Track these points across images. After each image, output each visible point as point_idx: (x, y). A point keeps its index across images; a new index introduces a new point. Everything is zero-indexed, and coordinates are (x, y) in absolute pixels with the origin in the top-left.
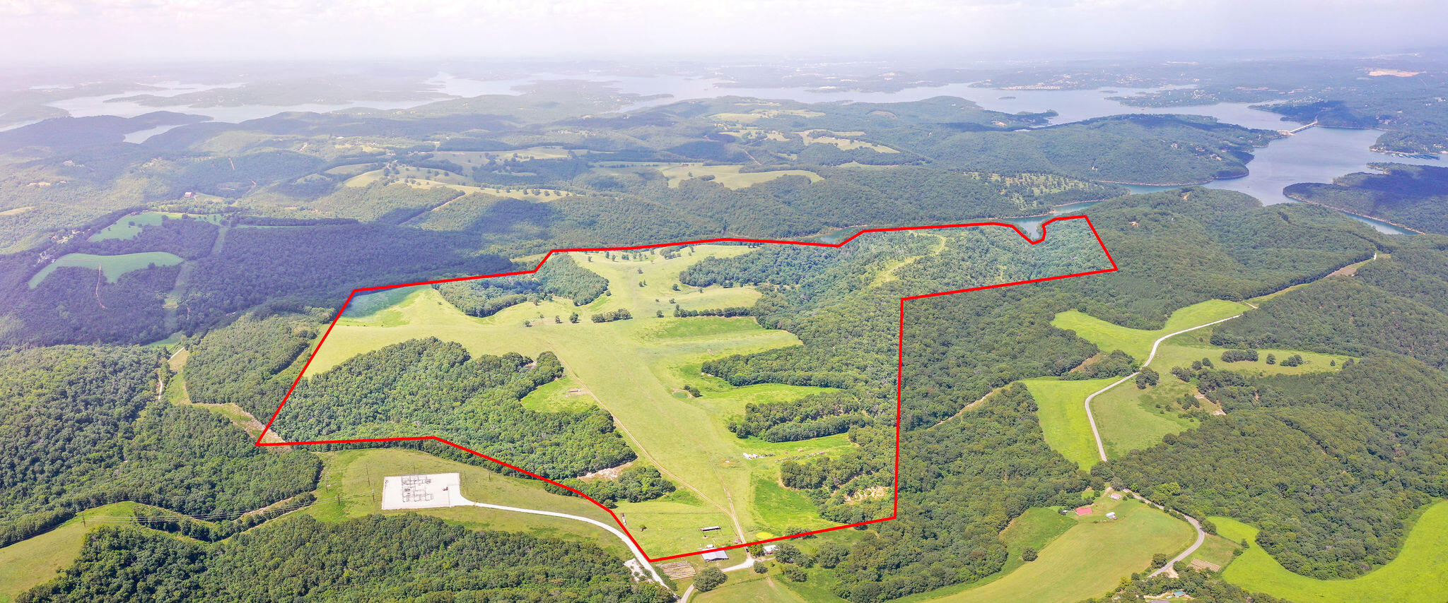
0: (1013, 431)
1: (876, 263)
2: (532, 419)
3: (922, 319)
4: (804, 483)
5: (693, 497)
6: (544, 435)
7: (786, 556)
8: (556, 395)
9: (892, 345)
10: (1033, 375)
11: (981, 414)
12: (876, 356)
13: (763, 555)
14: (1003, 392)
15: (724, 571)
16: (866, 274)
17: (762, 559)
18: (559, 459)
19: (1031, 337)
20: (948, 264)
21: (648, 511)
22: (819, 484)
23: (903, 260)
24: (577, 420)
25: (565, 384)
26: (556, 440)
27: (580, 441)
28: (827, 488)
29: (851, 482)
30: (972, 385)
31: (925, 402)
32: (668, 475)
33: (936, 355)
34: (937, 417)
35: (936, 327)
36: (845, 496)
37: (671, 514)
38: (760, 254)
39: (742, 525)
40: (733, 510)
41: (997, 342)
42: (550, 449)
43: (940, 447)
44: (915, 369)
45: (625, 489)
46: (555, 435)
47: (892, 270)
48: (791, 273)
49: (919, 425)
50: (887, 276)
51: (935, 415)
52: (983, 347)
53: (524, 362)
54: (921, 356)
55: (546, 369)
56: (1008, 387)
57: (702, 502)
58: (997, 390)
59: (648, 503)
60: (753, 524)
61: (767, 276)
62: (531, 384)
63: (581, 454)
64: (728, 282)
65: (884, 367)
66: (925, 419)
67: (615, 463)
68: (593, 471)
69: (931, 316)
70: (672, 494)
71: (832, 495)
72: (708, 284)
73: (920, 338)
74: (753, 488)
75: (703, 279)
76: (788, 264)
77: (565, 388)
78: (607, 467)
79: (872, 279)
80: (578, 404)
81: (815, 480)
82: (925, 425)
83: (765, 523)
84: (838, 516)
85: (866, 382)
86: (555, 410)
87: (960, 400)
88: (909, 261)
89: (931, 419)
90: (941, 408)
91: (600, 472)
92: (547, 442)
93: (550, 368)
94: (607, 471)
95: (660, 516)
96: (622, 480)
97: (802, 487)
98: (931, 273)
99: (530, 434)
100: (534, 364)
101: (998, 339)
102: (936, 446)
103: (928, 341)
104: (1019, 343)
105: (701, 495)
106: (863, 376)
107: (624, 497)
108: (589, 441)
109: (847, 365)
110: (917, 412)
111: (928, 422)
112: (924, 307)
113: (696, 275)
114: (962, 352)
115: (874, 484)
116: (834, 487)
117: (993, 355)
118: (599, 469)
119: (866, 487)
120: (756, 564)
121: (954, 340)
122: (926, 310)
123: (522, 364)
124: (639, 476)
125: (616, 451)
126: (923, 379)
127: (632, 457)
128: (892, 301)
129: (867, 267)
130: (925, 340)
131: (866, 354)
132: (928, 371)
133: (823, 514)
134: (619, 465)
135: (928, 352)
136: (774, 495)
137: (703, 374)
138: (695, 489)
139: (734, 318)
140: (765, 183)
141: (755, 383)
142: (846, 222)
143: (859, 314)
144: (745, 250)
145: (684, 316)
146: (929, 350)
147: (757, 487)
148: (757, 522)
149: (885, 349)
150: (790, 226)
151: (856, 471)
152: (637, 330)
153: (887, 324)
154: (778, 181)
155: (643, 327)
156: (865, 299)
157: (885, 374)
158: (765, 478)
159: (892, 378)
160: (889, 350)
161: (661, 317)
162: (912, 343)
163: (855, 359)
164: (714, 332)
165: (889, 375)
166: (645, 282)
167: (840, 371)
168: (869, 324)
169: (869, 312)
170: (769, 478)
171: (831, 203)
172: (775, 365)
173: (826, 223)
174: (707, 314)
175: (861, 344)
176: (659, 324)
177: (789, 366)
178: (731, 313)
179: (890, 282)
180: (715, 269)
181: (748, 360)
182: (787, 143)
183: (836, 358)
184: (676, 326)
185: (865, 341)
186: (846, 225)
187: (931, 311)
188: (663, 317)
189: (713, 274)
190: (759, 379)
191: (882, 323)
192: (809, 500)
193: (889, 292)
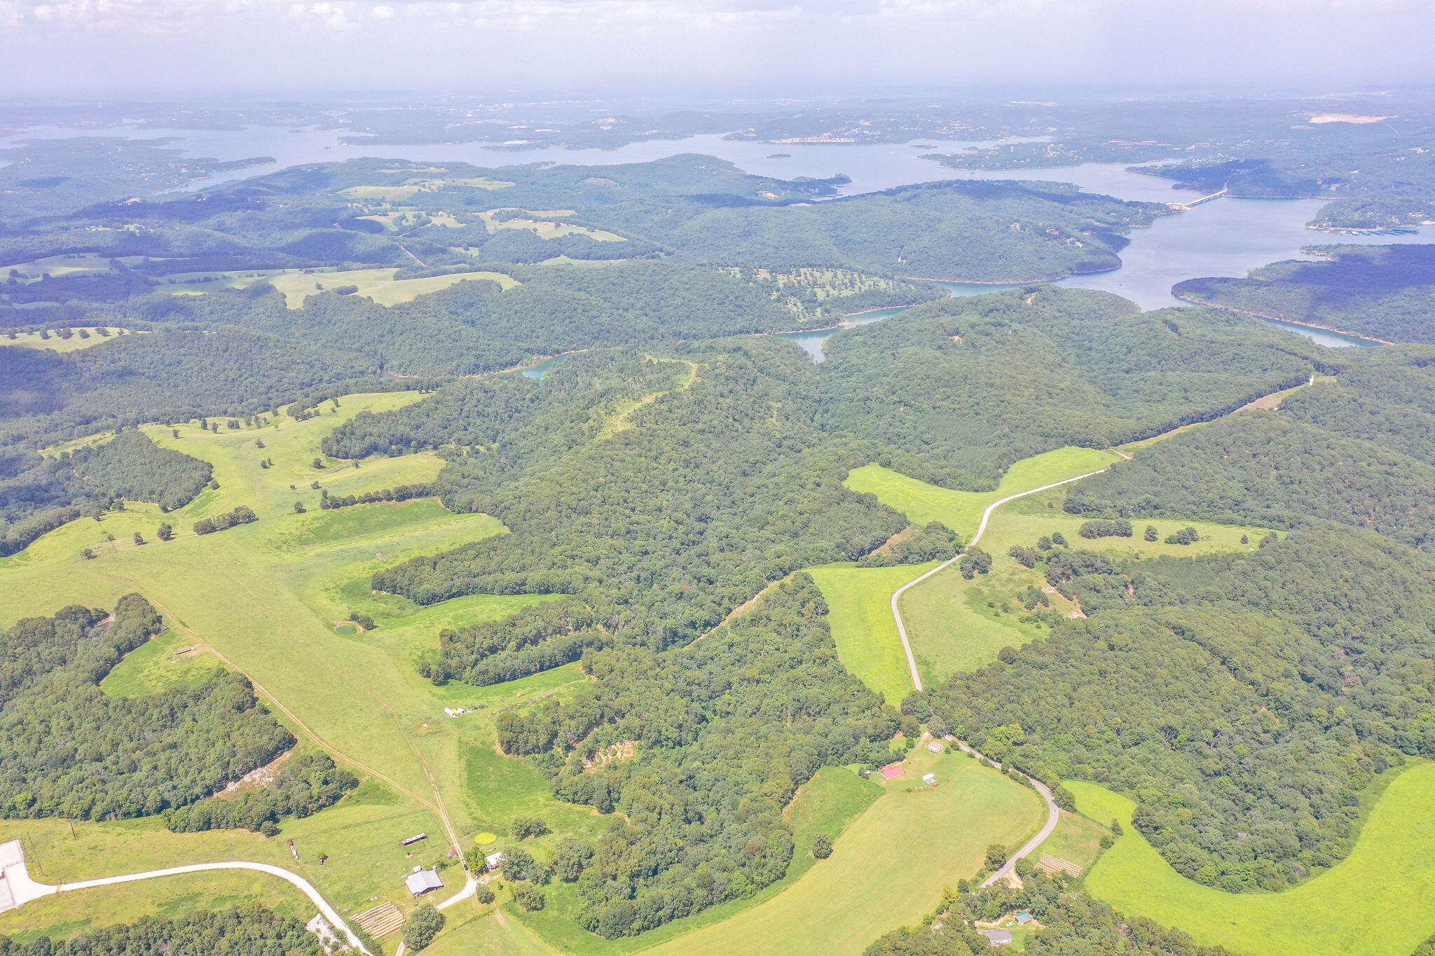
0: (796, 647)
1: (602, 404)
2: (124, 711)
3: (670, 484)
4: (530, 746)
5: (385, 792)
6: (148, 735)
7: (516, 868)
8: (156, 663)
9: (631, 524)
10: (821, 561)
11: (754, 622)
12: (611, 541)
13: (487, 871)
14: (782, 586)
15: (440, 908)
16: (590, 421)
17: (486, 878)
18: (181, 770)
19: (816, 505)
20: (701, 402)
21: (324, 827)
22: (549, 745)
23: (639, 399)
24: (197, 698)
25: (168, 643)
26: (170, 740)
27: (208, 732)
28: (560, 749)
29: (590, 737)
30: (740, 577)
31: (680, 606)
32: (346, 763)
33: (691, 536)
34: (696, 629)
35: (690, 495)
36: (584, 759)
37: (358, 825)
38: (438, 403)
39: (454, 825)
40: (440, 802)
41: (771, 513)
42: (163, 757)
43: (701, 675)
44: (664, 557)
45: (288, 798)
46: (167, 731)
47: (625, 414)
48: (484, 426)
49: (673, 642)
50: (618, 423)
51: (693, 625)
52: (753, 522)
53: (93, 619)
54: (671, 537)
55: (133, 623)
56: (788, 580)
57: (397, 797)
58: (774, 585)
59: (324, 814)
60: (469, 822)
61: (451, 435)
62: (112, 652)
63: (213, 754)
64: (395, 448)
65: (623, 557)
66: (681, 631)
67: (267, 758)
68: (237, 778)
69: (682, 479)
70: (355, 792)
71: (567, 760)
72: (365, 454)
73: (669, 512)
74: (463, 762)
75: (357, 446)
76: (479, 414)
77: (170, 649)
78: (256, 767)
79: (599, 429)
80: (194, 672)
81: (543, 739)
82: (682, 642)
83: (485, 818)
84: (576, 793)
85: (601, 582)
86: (160, 689)
87: (726, 602)
88: (649, 399)
89: (689, 631)
90: (702, 615)
91: (247, 778)
92: (157, 746)
93: (139, 620)
94: (256, 774)
95: (342, 831)
96: (281, 783)
97: (527, 753)
98: (679, 416)
99: (126, 739)
100: (112, 619)
101: (773, 509)
102: (697, 673)
103: (679, 515)
104: (801, 514)
105: (396, 787)
106: (596, 573)
107: (288, 812)
108: (222, 730)
109: (573, 557)
110: (670, 622)
111: (685, 636)
112: (672, 466)
113: (346, 442)
114: (725, 530)
115: (619, 739)
116: (569, 748)
117: (767, 533)
118: (244, 773)
119: (610, 743)
120: (480, 889)
121: (714, 514)
122: (674, 470)
123: (92, 623)
124: (304, 771)
125: (265, 738)
126: (676, 572)
127: (290, 742)
128: (628, 459)
129: (591, 411)
130: (676, 514)
131: (597, 540)
132: (681, 560)
133: (557, 792)
134: (271, 760)
135: (680, 531)
136: (491, 769)
137: (374, 592)
138: (386, 778)
139: (409, 501)
140: (436, 294)
141: (449, 598)
142: (556, 346)
143: (584, 481)
144: (415, 397)
145: (337, 506)
146: (681, 528)
147: (468, 761)
148: (475, 818)
149: (623, 531)
150: (477, 357)
151: (595, 719)
152: (268, 537)
153: (623, 494)
154: (454, 290)
155: (277, 531)
156: (591, 458)
157: (624, 567)
158: (478, 744)
159: (635, 573)
160: (628, 532)
161: (301, 511)
162: (658, 519)
163: (583, 549)
164: (384, 526)
165: (630, 568)
166: (269, 460)
167: (565, 567)
168: (598, 495)
169: (598, 478)
170: (483, 743)
171: (533, 320)
172: (476, 566)
173: (528, 350)
174: (371, 499)
175: (589, 525)
176: (300, 524)
177: (493, 566)
178: (403, 495)
179: (624, 432)
180: (375, 431)
181: (435, 564)
182: (462, 231)
183: (558, 549)
184: (327, 523)
185: (595, 521)
186: (558, 352)
187: (682, 471)
188: (304, 511)
189: (372, 438)
190: (454, 591)
191: (616, 492)
192: (537, 770)
193: (623, 446)
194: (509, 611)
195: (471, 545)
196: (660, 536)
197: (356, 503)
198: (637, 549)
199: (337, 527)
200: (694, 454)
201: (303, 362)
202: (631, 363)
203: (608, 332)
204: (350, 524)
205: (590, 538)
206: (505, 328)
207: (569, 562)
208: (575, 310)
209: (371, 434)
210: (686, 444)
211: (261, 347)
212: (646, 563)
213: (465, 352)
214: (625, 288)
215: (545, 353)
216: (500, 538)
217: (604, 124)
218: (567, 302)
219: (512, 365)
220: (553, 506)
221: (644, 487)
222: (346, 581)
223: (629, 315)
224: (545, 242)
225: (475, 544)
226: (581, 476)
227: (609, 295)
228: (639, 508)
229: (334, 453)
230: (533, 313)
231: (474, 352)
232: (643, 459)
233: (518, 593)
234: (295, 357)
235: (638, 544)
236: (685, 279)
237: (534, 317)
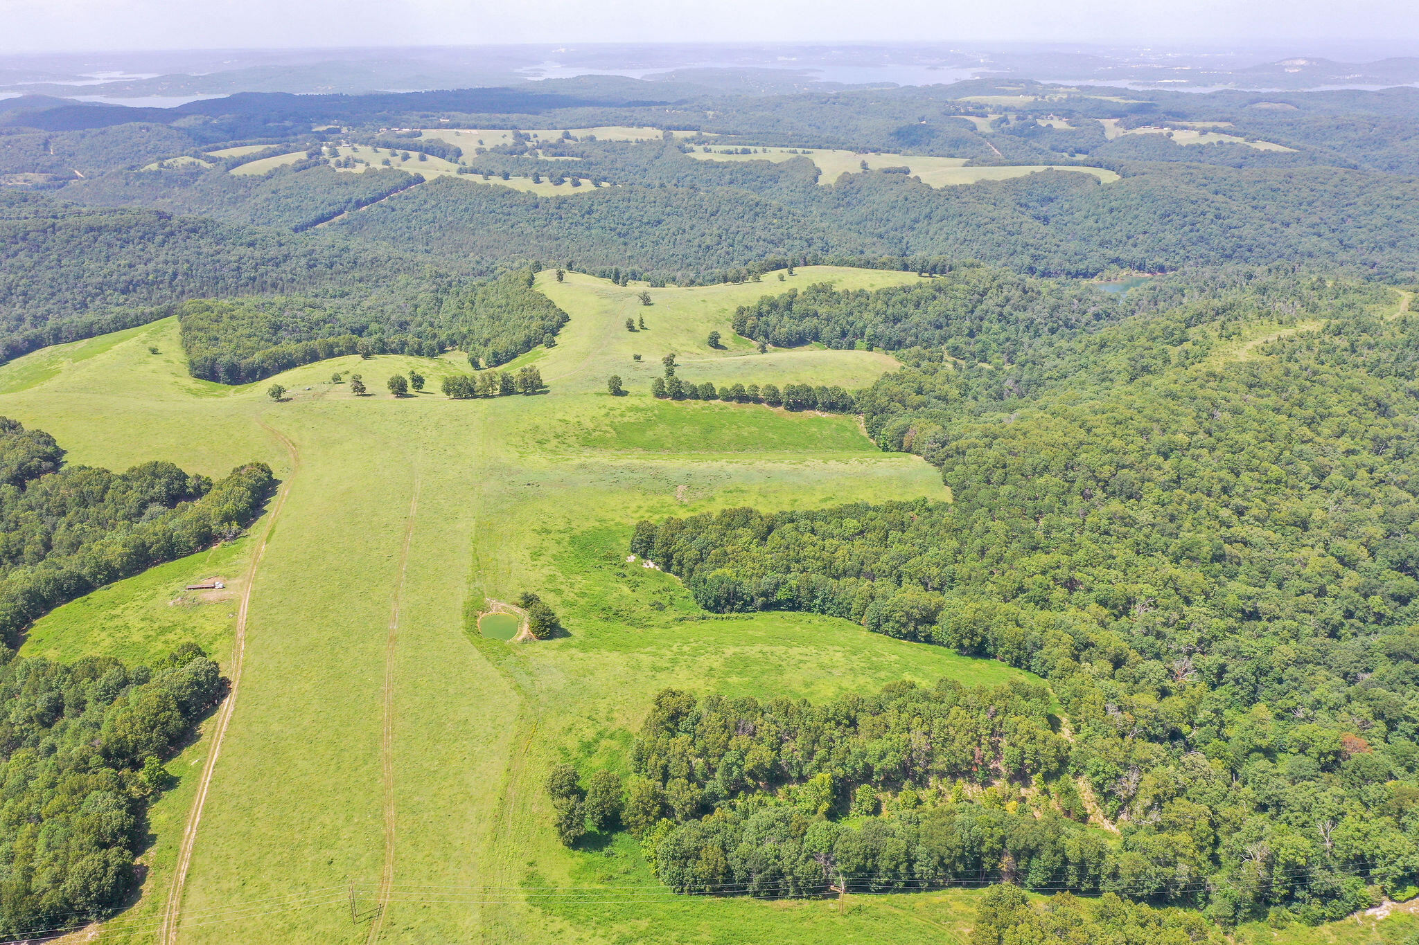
1: (1217, 324)
3: (1336, 477)
9: (1230, 541)
12: (1170, 570)
16: (1187, 345)
23: (1289, 323)
31: (1331, 792)
33: (1375, 601)
35: (1378, 509)
38: (940, 291)
44: (1296, 636)
47: (1259, 342)
48: (1002, 336)
49: (1289, 899)
50: (1242, 352)
53: (182, 492)
54: (1321, 592)
64: (845, 338)
65: (1193, 612)
69: (1362, 473)
72: (796, 340)
73: (1325, 534)
75: (787, 326)
76: (1002, 318)
79: (1201, 357)
80: (168, 636)
82: (1316, 908)
85: (1118, 662)
88: (1309, 327)
98: (1369, 361)
103: (1351, 547)
106: (1113, 638)
109: (1071, 585)
110: (1293, 844)
111: (1330, 895)
112: (1344, 444)
113: (773, 319)
122: (1349, 452)
126: (1326, 686)
129: (1191, 331)
130: (1339, 543)
131: (1140, 560)
132: (1346, 649)
135: (1345, 582)
137: (632, 558)
139: (808, 413)
140: (1006, 182)
141: (767, 607)
142: (1161, 260)
143: (1143, 432)
144: (911, 278)
145: (679, 395)
146: (1352, 578)
149: (1206, 551)
150: (1035, 258)
152: (537, 421)
153: (1223, 474)
154: (1033, 179)
155: (560, 415)
156: (1172, 396)
157: (1190, 638)
159: (1212, 660)
160: (1218, 557)
161: (618, 392)
162: (1297, 544)
163: (1099, 571)
164: (742, 445)
165: (1204, 645)
166: (642, 321)
167: (1043, 603)
168: (1167, 465)
169: (1175, 432)
171: (1135, 222)
172: (843, 554)
173: (1116, 261)
174: (740, 396)
175: (1129, 522)
176: (603, 411)
177: (884, 562)
178: (801, 400)
179: (1252, 364)
180: (823, 310)
181: (770, 529)
182: (1073, 134)
183: (1041, 559)
184: (648, 420)
185: (1144, 517)
186: (1162, 269)
187: (1366, 457)
188: (624, 394)
189: (815, 320)
190: (781, 595)
191: (1209, 468)
193: (1243, 388)
194: (861, 680)
195: (858, 510)
196: (1295, 584)
197: (715, 397)
198: (1232, 600)
199: (661, 430)
200: (1399, 431)
201: (801, 239)
202: (1282, 282)
203: (1250, 250)
204: (686, 430)
205: (1122, 552)
206: (1090, 229)
207: (1059, 593)
208: (1203, 214)
209: (816, 314)
210: (1382, 409)
211: (757, 214)
212: (1246, 639)
213: (1019, 249)
214: (1291, 197)
215: (1141, 268)
216: (924, 507)
217: (1290, 67)
218: (1193, 203)
219: (1085, 276)
220: (1057, 465)
221: (1275, 471)
222: (592, 524)
223: (1293, 231)
224: (1181, 148)
225: (868, 508)
226: (1140, 422)
227: (1262, 203)
228: (1255, 511)
229: (747, 331)
230: (1136, 212)
231: (1032, 251)
232: (1284, 417)
233: (913, 637)
234: (794, 231)
235: (1235, 590)
236: (1395, 193)
237: (1136, 217)
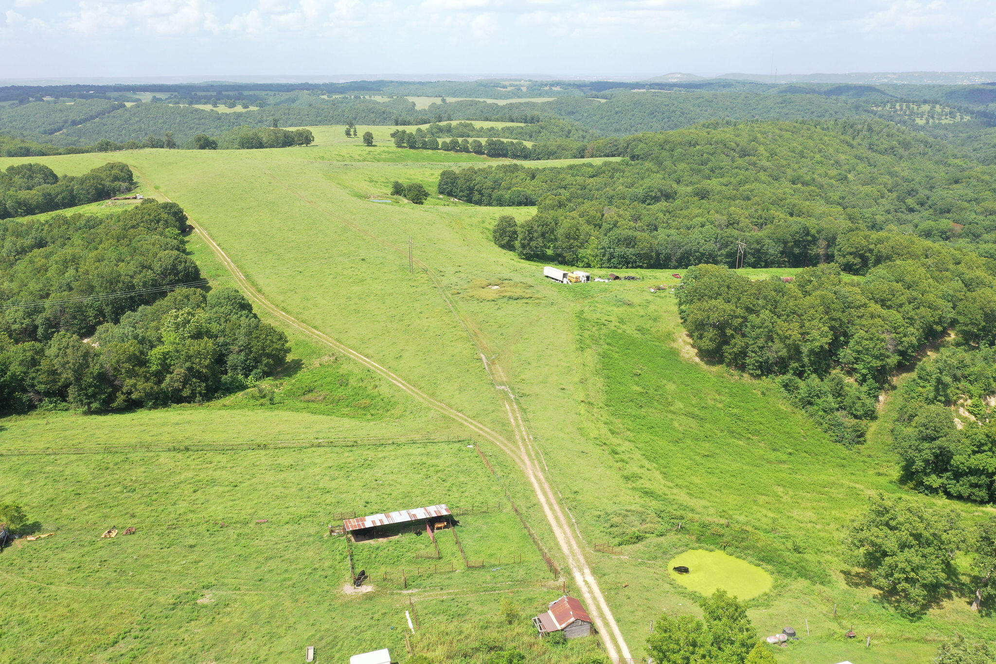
4: (778, 349)
5: (358, 392)
38: (541, 128)
40: (521, 431)
60: (630, 500)
70: (277, 387)
74: (590, 357)
97: (765, 369)
105: (395, 385)
136: (671, 387)
137: (441, 196)
138: (374, 365)
139: (504, 159)
145: (414, 147)
147: (604, 356)
148: (648, 493)
151: (940, 322)
154: (559, 101)
155: (336, 153)
158: (630, 330)
161: (371, 146)
170: (639, 330)
178: (498, 150)
188: (374, 146)
192: (801, 415)
195: (587, 165)
197: (439, 149)
